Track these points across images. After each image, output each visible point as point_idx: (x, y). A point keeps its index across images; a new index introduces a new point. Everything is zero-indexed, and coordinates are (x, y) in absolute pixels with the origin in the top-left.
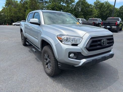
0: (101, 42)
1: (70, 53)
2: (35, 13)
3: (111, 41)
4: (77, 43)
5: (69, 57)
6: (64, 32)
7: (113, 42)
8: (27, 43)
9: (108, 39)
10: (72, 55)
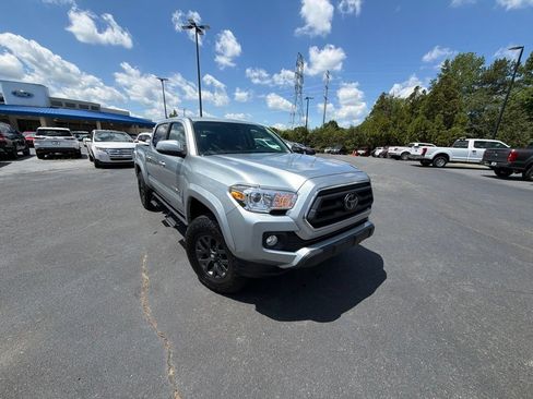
0: (343, 202)
1: (266, 235)
2: (172, 124)
3: (367, 197)
4: (285, 208)
5: (265, 245)
6: (249, 179)
7: (371, 200)
8: (154, 203)
9: (360, 194)
10: (271, 240)
